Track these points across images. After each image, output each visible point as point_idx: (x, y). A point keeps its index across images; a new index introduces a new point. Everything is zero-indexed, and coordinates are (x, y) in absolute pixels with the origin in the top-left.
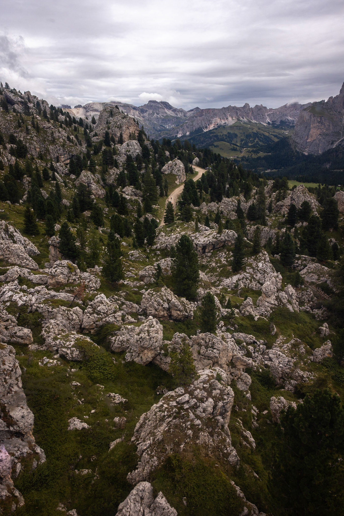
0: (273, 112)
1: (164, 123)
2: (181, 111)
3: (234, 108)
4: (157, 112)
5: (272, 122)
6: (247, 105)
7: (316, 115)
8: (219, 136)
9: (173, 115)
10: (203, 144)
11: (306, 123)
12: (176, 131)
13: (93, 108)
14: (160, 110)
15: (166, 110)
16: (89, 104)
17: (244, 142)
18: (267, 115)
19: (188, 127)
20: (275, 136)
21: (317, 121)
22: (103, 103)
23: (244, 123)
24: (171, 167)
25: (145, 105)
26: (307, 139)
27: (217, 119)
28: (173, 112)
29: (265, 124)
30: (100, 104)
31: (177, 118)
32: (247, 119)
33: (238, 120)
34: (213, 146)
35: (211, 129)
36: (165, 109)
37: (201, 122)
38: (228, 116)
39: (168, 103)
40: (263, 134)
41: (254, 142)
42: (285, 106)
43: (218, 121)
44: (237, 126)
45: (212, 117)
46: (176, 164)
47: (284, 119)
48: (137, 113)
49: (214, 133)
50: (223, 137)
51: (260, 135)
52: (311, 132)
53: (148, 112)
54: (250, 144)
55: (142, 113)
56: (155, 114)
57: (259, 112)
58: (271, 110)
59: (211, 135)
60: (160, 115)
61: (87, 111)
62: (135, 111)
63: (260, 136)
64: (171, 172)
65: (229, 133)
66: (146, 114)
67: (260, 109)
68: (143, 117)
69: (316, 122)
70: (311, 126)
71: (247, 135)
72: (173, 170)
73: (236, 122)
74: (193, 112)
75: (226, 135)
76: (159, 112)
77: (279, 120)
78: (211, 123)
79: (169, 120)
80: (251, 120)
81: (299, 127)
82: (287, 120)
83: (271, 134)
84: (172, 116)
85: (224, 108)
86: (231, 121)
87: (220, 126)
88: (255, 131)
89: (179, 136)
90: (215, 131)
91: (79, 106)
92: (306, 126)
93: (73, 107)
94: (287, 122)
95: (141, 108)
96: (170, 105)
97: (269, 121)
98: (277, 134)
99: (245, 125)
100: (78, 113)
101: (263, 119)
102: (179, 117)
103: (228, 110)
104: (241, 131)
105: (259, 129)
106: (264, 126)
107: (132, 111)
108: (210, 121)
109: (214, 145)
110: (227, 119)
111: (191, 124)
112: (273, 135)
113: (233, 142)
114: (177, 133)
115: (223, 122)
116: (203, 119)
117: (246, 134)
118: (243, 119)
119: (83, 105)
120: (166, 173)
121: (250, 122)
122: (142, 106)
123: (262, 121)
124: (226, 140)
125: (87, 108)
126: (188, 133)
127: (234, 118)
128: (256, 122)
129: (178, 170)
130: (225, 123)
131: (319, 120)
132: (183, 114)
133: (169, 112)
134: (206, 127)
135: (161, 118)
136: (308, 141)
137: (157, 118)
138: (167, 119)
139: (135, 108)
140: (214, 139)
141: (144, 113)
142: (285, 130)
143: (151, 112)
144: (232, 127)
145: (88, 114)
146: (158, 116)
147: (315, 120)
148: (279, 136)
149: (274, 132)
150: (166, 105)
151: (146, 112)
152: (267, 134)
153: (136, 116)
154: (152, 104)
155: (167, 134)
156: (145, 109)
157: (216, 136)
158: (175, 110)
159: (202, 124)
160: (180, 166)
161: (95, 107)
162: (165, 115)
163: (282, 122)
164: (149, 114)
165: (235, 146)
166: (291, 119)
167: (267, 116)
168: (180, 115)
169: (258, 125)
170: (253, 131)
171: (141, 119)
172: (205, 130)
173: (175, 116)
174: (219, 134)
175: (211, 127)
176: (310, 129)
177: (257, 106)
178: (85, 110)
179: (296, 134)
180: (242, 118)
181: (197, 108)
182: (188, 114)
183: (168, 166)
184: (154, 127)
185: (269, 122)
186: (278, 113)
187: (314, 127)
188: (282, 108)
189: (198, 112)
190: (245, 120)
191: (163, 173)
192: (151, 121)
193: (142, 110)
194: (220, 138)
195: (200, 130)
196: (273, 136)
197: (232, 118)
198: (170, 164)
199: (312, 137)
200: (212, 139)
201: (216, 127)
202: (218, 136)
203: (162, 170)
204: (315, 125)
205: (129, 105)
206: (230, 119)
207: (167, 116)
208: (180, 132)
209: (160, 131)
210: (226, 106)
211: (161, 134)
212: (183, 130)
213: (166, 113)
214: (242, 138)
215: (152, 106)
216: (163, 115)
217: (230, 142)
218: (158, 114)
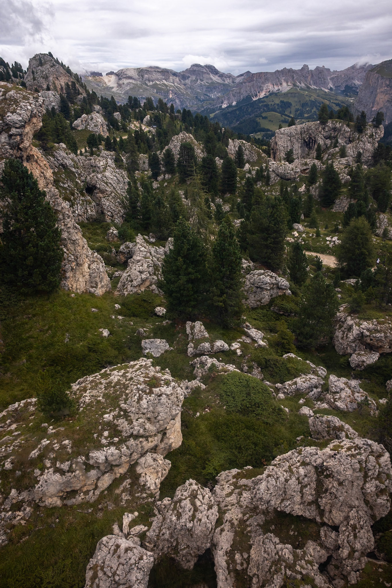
0: (337, 76)
1: (209, 91)
2: (229, 76)
3: (290, 71)
4: (201, 78)
5: (336, 87)
6: (305, 67)
7: (385, 77)
8: (270, 106)
9: (219, 81)
10: (250, 115)
11: (372, 87)
12: (220, 100)
13: (126, 74)
14: (204, 76)
15: (212, 76)
16: (122, 70)
17: (299, 112)
18: (330, 79)
19: (234, 96)
20: (337, 105)
21: (386, 84)
22: (138, 69)
23: (302, 89)
24: (86, 121)
25: (187, 70)
26: (372, 107)
27: (269, 84)
28: (219, 78)
29: (327, 91)
30: (134, 69)
31: (224, 85)
32: (305, 85)
33: (294, 85)
34: (261, 118)
35: (261, 97)
36: (211, 74)
37: (250, 89)
38: (283, 81)
39: (214, 67)
40: (323, 103)
41: (311, 112)
42: (353, 67)
43: (270, 88)
44: (292, 93)
45: (263, 83)
46: (92, 119)
47: (349, 84)
48: (177, 79)
49: (264, 102)
50: (275, 107)
51: (319, 103)
52: (377, 99)
53: (190, 79)
54: (306, 115)
55: (184, 80)
56: (199, 80)
57: (320, 75)
58: (335, 72)
59: (260, 105)
60: (204, 81)
61: (120, 79)
62: (175, 77)
63: (318, 105)
64: (86, 127)
65: (282, 102)
66: (188, 81)
67: (321, 72)
68: (185, 85)
69: (384, 85)
70: (378, 91)
71: (303, 104)
72: (88, 125)
73: (292, 88)
74: (243, 77)
75: (278, 105)
76: (203, 78)
77: (344, 85)
78: (262, 90)
79: (214, 88)
80: (310, 85)
81: (363, 92)
82: (353, 85)
83: (333, 103)
84: (219, 83)
85: (278, 71)
86: (285, 87)
87: (272, 94)
88: (312, 99)
89: (224, 106)
90: (265, 99)
91: (111, 73)
92: (371, 90)
93: (104, 74)
94: (353, 87)
95: (182, 73)
96: (216, 69)
97: (332, 86)
98: (340, 103)
99: (302, 92)
100: (109, 81)
101: (325, 84)
102: (226, 84)
103: (283, 74)
104: (296, 99)
105: (318, 96)
106: (326, 92)
107: (171, 77)
108: (260, 87)
109: (262, 116)
110: (281, 84)
111: (238, 91)
112: (335, 103)
113: (286, 113)
114: (222, 103)
115: (276, 88)
116: (253, 86)
117: (302, 102)
118: (300, 84)
119: (115, 72)
120: (79, 129)
121: (308, 87)
122: (183, 71)
123: (323, 87)
124: (278, 110)
125: (120, 75)
126: (234, 103)
127: (289, 84)
128: (315, 87)
129: (95, 126)
130: (279, 90)
131: (388, 83)
132: (231, 80)
133: (215, 78)
134: (256, 96)
135: (205, 85)
136: (373, 109)
137: (201, 86)
138: (212, 87)
139: (175, 74)
140: (264, 109)
141: (186, 80)
142: (350, 97)
143: (194, 78)
144: (286, 94)
145: (121, 82)
146: (202, 83)
147: (382, 83)
148: (342, 104)
149: (336, 99)
150: (212, 69)
151: (188, 78)
152: (327, 102)
153: (176, 84)
154: (195, 68)
155: (210, 104)
156: (188, 75)
157: (267, 106)
158: (222, 75)
159: (251, 92)
160: (98, 120)
161: (129, 74)
162: (210, 81)
163: (347, 87)
164: (191, 81)
165: (286, 117)
166: (359, 83)
167: (329, 81)
168: (227, 81)
169: (318, 91)
170: (311, 99)
171: (182, 87)
172: (255, 99)
173: (222, 82)
174: (270, 103)
175: (262, 95)
176: (376, 95)
177: (317, 68)
178: (117, 78)
179: (360, 102)
180: (298, 84)
181: (248, 72)
182: (237, 80)
183: (82, 121)
184: (196, 97)
185: (331, 88)
186: (343, 76)
187: (382, 92)
188: (348, 69)
189: (249, 77)
190: (303, 85)
191: (76, 129)
192: (193, 89)
193: (183, 76)
194: (271, 107)
195: (249, 98)
196: (334, 105)
197: (287, 83)
198: (84, 118)
199: (378, 104)
200: (262, 110)
201: (268, 94)
202: (268, 105)
203: (73, 126)
204: (382, 90)
205: (169, 70)
206: (284, 84)
207: (213, 83)
208: (226, 102)
209: (203, 100)
210: (280, 69)
211: (204, 105)
212: (229, 99)
213: (211, 79)
214: (297, 107)
215: (195, 71)
216: (207, 81)
217: (282, 113)
218: (202, 80)
